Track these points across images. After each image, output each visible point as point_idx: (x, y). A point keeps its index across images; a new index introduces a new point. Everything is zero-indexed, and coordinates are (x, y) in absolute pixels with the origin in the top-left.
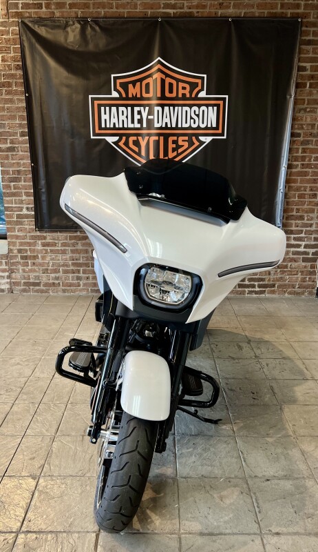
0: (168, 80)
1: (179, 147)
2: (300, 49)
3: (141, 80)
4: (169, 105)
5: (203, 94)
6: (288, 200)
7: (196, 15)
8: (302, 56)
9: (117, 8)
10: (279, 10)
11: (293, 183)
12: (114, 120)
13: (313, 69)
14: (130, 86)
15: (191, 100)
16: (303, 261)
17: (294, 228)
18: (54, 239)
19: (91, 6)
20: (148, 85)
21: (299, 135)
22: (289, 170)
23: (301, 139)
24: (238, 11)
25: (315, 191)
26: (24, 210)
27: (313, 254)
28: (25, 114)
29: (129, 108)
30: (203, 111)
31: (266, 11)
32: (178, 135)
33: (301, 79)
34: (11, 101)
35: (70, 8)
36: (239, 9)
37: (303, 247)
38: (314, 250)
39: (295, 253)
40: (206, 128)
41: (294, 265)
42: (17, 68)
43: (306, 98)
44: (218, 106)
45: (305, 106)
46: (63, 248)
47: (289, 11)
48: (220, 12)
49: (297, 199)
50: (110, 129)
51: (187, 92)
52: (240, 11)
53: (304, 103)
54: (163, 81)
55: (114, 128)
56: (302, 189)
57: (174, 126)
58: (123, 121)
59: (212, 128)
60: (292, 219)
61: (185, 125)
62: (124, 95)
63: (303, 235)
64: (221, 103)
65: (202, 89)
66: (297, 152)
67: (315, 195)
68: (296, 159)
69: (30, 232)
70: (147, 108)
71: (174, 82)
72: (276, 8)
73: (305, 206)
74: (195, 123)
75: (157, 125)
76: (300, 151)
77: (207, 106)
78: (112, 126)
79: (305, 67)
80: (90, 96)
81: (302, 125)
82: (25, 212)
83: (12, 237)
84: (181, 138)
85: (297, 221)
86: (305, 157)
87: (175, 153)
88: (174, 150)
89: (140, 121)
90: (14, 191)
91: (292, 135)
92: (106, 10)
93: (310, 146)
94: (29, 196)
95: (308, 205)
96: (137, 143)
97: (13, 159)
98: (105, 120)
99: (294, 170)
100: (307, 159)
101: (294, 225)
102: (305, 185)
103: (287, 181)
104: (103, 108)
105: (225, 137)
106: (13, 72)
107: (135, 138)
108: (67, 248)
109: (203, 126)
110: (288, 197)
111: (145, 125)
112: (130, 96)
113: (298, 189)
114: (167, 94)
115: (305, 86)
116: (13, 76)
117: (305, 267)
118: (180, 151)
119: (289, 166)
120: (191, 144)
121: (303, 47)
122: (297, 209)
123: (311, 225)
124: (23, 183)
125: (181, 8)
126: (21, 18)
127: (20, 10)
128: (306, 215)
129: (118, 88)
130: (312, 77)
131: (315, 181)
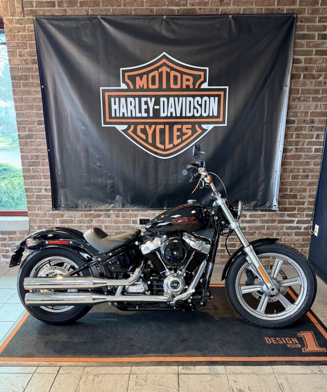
0: (173, 73)
1: (183, 134)
2: (295, 42)
3: (147, 73)
4: (174, 96)
5: (205, 86)
6: (282, 181)
7: (198, 11)
8: (296, 49)
9: (125, 6)
10: (276, 7)
11: (287, 165)
12: (123, 110)
13: (306, 61)
14: (138, 78)
15: (194, 91)
16: (295, 235)
17: (287, 206)
18: (71, 217)
19: (101, 3)
20: (154, 77)
21: (293, 122)
22: (284, 154)
23: (296, 125)
24: (237, 8)
25: (307, 172)
26: (43, 191)
27: (305, 229)
28: (41, 104)
29: (137, 99)
30: (206, 101)
31: (264, 8)
32: (182, 124)
33: (296, 71)
34: (28, 93)
35: (82, 6)
36: (238, 6)
37: (296, 222)
38: (306, 225)
39: (288, 228)
40: (208, 117)
41: (287, 238)
42: (33, 62)
43: (300, 88)
44: (219, 96)
45: (299, 95)
46: (79, 225)
47: (286, 7)
48: (221, 8)
49: (291, 180)
50: (119, 118)
51: (190, 83)
52: (240, 7)
53: (298, 93)
54: (168, 74)
55: (124, 117)
56: (296, 171)
57: (178, 115)
58: (131, 111)
59: (213, 117)
60: (286, 198)
61: (188, 115)
62: (132, 87)
63: (296, 212)
64: (222, 93)
65: (205, 81)
66: (292, 137)
67: (308, 176)
68: (291, 144)
69: (48, 211)
70: (153, 99)
71: (179, 75)
72: (274, 5)
73: (298, 186)
74: (197, 112)
75: (162, 115)
76: (294, 136)
77: (209, 96)
78: (121, 115)
79: (300, 60)
80: (101, 88)
81: (296, 113)
82: (43, 193)
83: (32, 215)
84: (185, 127)
85: (291, 200)
86: (299, 141)
87: (180, 140)
88: (178, 137)
89: (147, 111)
90: (33, 174)
91: (288, 122)
92: (115, 7)
93: (304, 132)
94: (47, 178)
95: (301, 185)
96: (144, 131)
97: (31, 145)
98: (115, 110)
99: (288, 154)
100: (301, 144)
101: (287, 204)
102: (299, 167)
103: (283, 164)
104: (113, 99)
105: (226, 125)
106: (30, 66)
107: (142, 127)
108: (83, 225)
109: (205, 115)
110: (282, 178)
111: (151, 115)
112: (138, 87)
113: (291, 171)
114: (172, 86)
115: (299, 78)
116: (29, 69)
117: (298, 240)
118: (184, 138)
119: (285, 150)
120: (194, 131)
121: (298, 41)
122: (291, 189)
123: (303, 203)
124: (41, 167)
125: (184, 6)
126: (36, 16)
127: (35, 9)
128: (298, 194)
129: (127, 80)
130: (306, 69)
131: (307, 163)
